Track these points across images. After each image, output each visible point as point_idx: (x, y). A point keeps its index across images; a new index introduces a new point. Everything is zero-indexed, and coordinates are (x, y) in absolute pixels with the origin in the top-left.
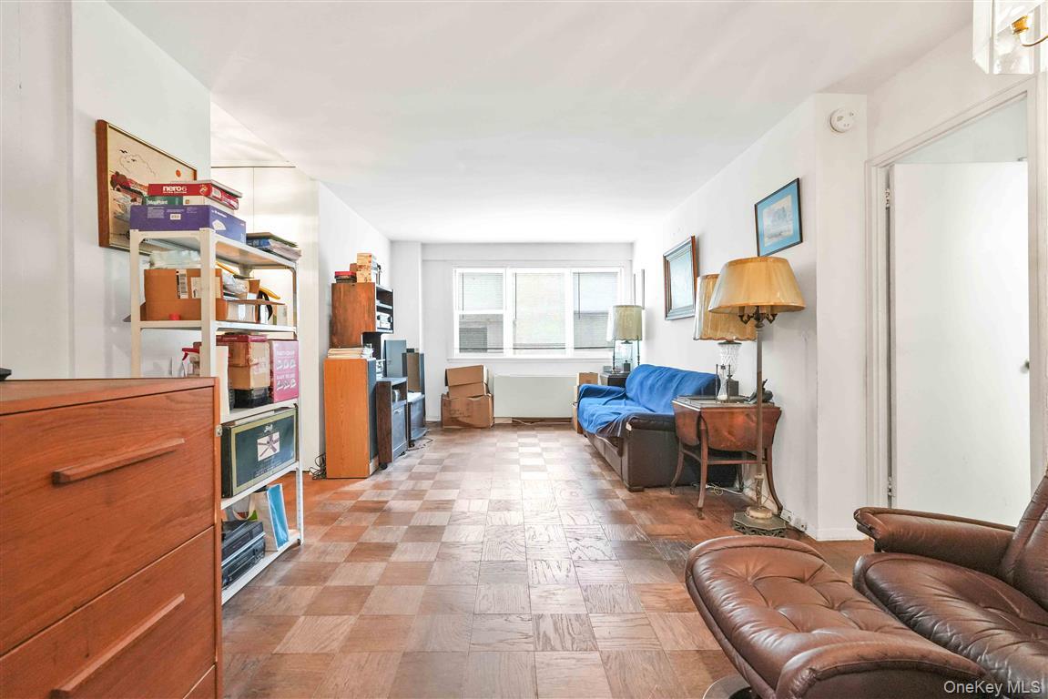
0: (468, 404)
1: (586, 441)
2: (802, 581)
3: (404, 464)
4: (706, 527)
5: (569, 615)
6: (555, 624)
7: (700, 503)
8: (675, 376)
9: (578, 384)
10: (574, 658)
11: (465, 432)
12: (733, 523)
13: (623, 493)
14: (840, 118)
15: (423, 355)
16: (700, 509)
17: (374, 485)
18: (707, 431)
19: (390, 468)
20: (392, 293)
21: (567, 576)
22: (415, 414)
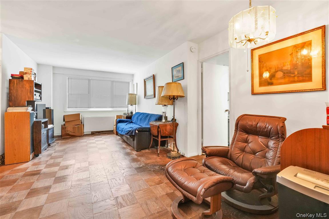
0: (74, 128)
1: (119, 137)
2: (194, 167)
3: (47, 154)
4: (160, 159)
5: (127, 194)
6: (123, 198)
7: (159, 152)
8: (148, 115)
9: (116, 119)
10: (131, 207)
11: (72, 138)
12: (167, 156)
13: (135, 153)
14: (193, 49)
15: (53, 110)
16: (159, 154)
17: (33, 164)
18: (160, 131)
19: (40, 156)
20: (41, 85)
21: (123, 182)
22: (50, 134)
